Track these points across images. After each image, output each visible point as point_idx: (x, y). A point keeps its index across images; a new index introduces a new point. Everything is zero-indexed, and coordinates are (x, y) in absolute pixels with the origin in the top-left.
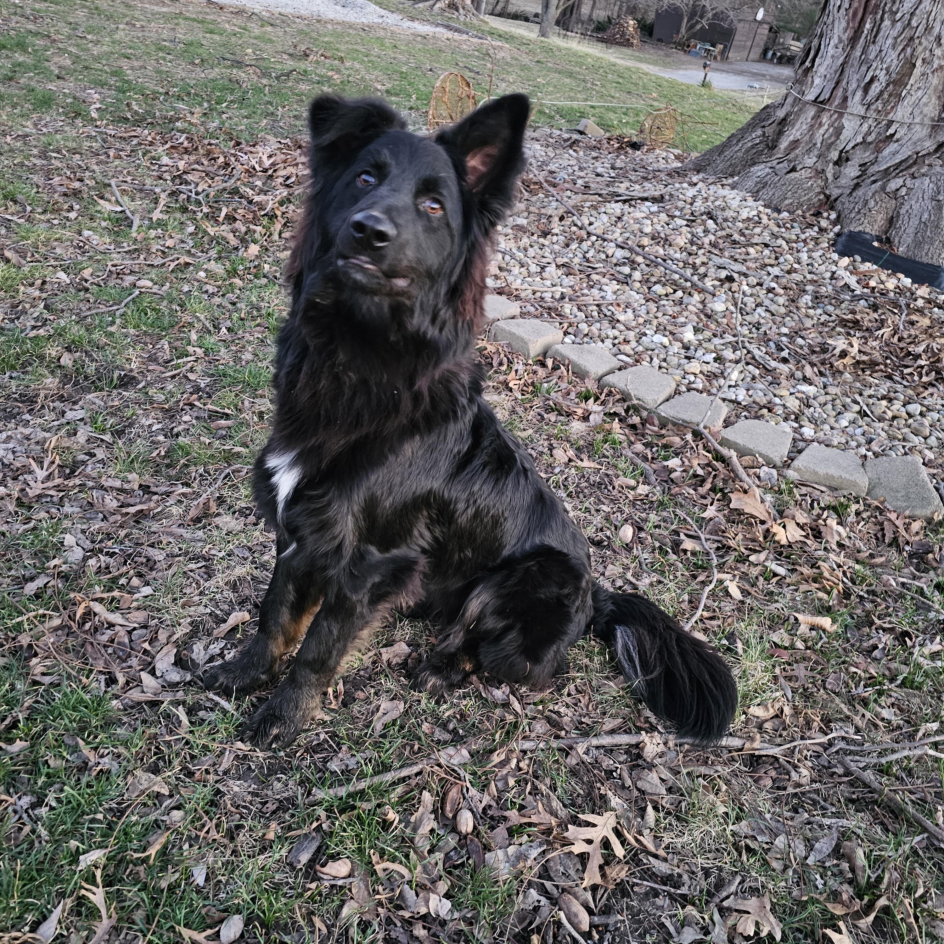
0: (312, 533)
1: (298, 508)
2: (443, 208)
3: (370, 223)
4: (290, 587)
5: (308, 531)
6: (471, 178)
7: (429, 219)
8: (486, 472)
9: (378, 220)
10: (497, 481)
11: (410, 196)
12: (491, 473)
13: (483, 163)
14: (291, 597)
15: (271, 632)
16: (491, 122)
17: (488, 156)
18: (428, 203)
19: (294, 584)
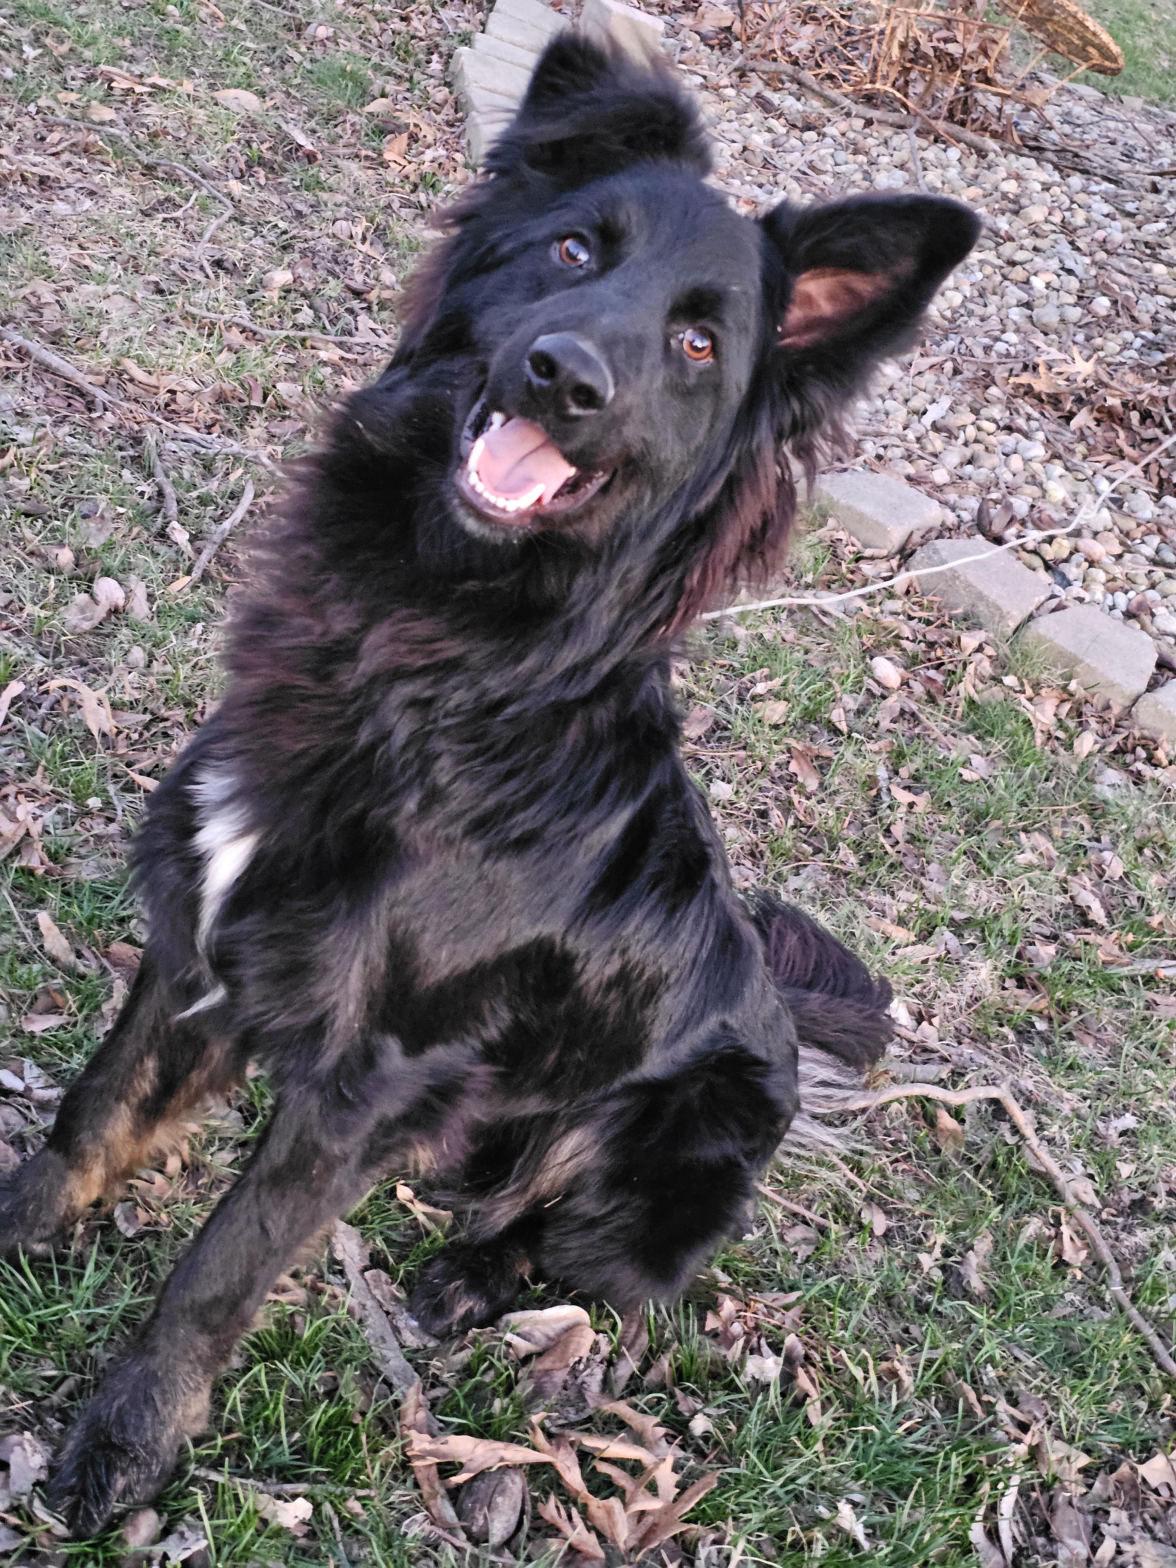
0: (261, 977)
1: (246, 925)
2: (715, 350)
3: (570, 365)
4: (151, 1064)
5: (252, 972)
6: (795, 314)
7: (682, 369)
8: (656, 894)
9: (585, 360)
10: (672, 911)
11: (661, 314)
12: (664, 897)
13: (832, 297)
14: (145, 1085)
15: (82, 1155)
16: (882, 234)
17: (849, 291)
18: (689, 335)
19: (161, 1058)
